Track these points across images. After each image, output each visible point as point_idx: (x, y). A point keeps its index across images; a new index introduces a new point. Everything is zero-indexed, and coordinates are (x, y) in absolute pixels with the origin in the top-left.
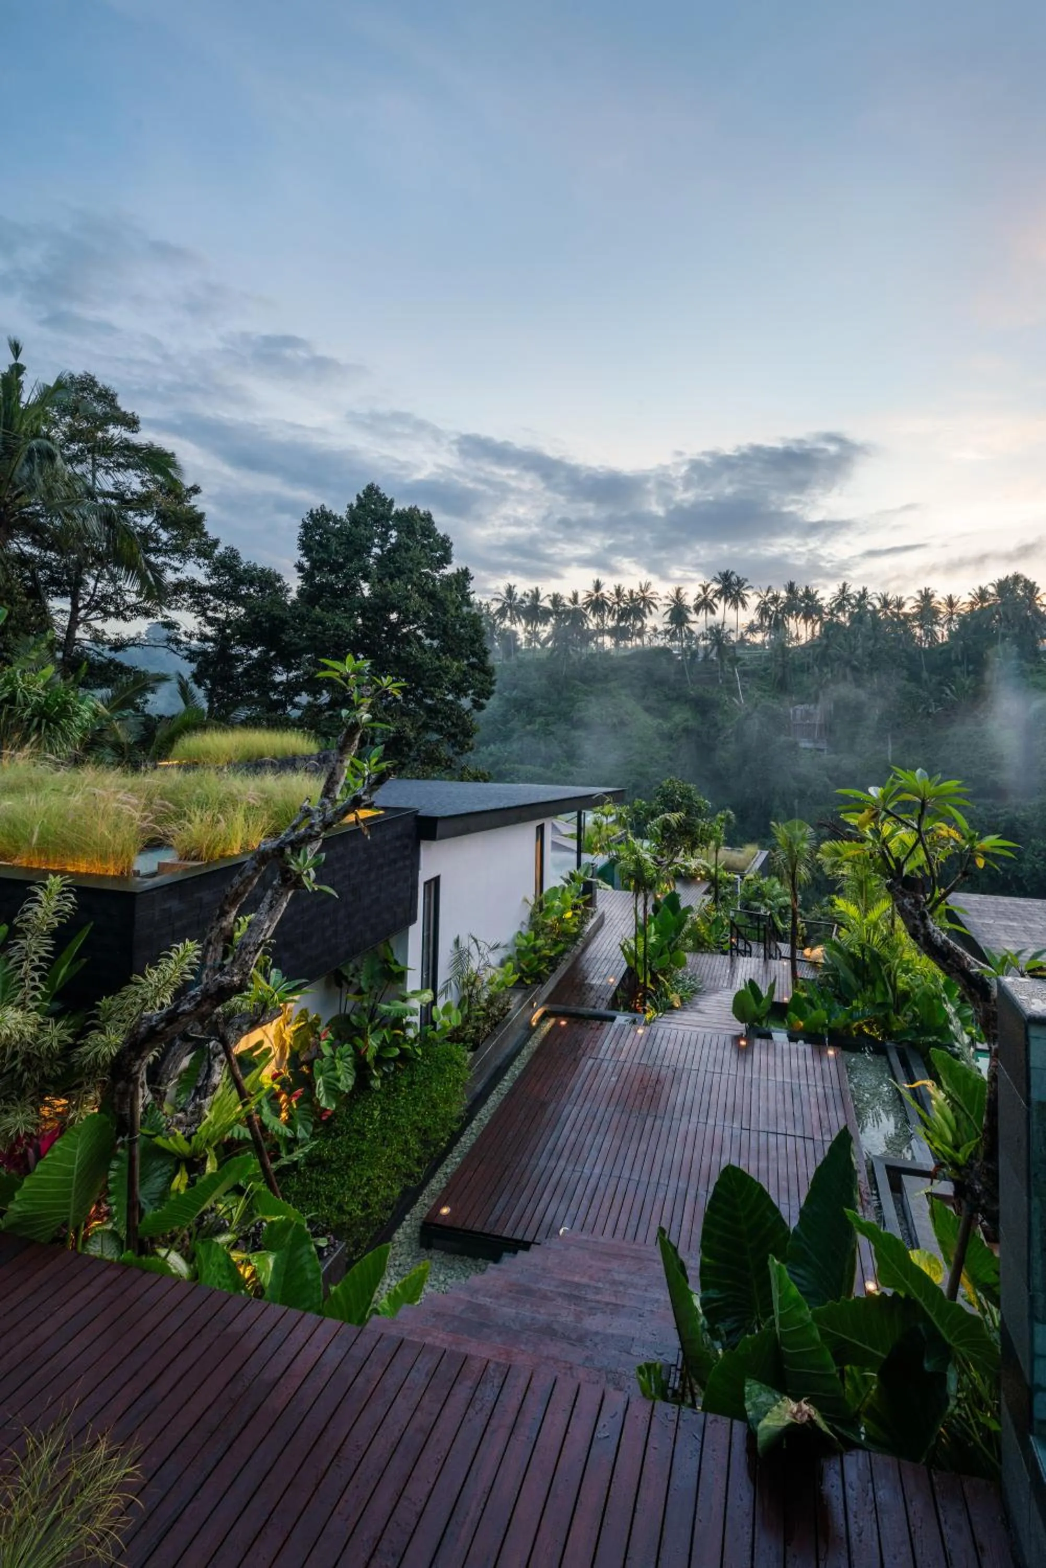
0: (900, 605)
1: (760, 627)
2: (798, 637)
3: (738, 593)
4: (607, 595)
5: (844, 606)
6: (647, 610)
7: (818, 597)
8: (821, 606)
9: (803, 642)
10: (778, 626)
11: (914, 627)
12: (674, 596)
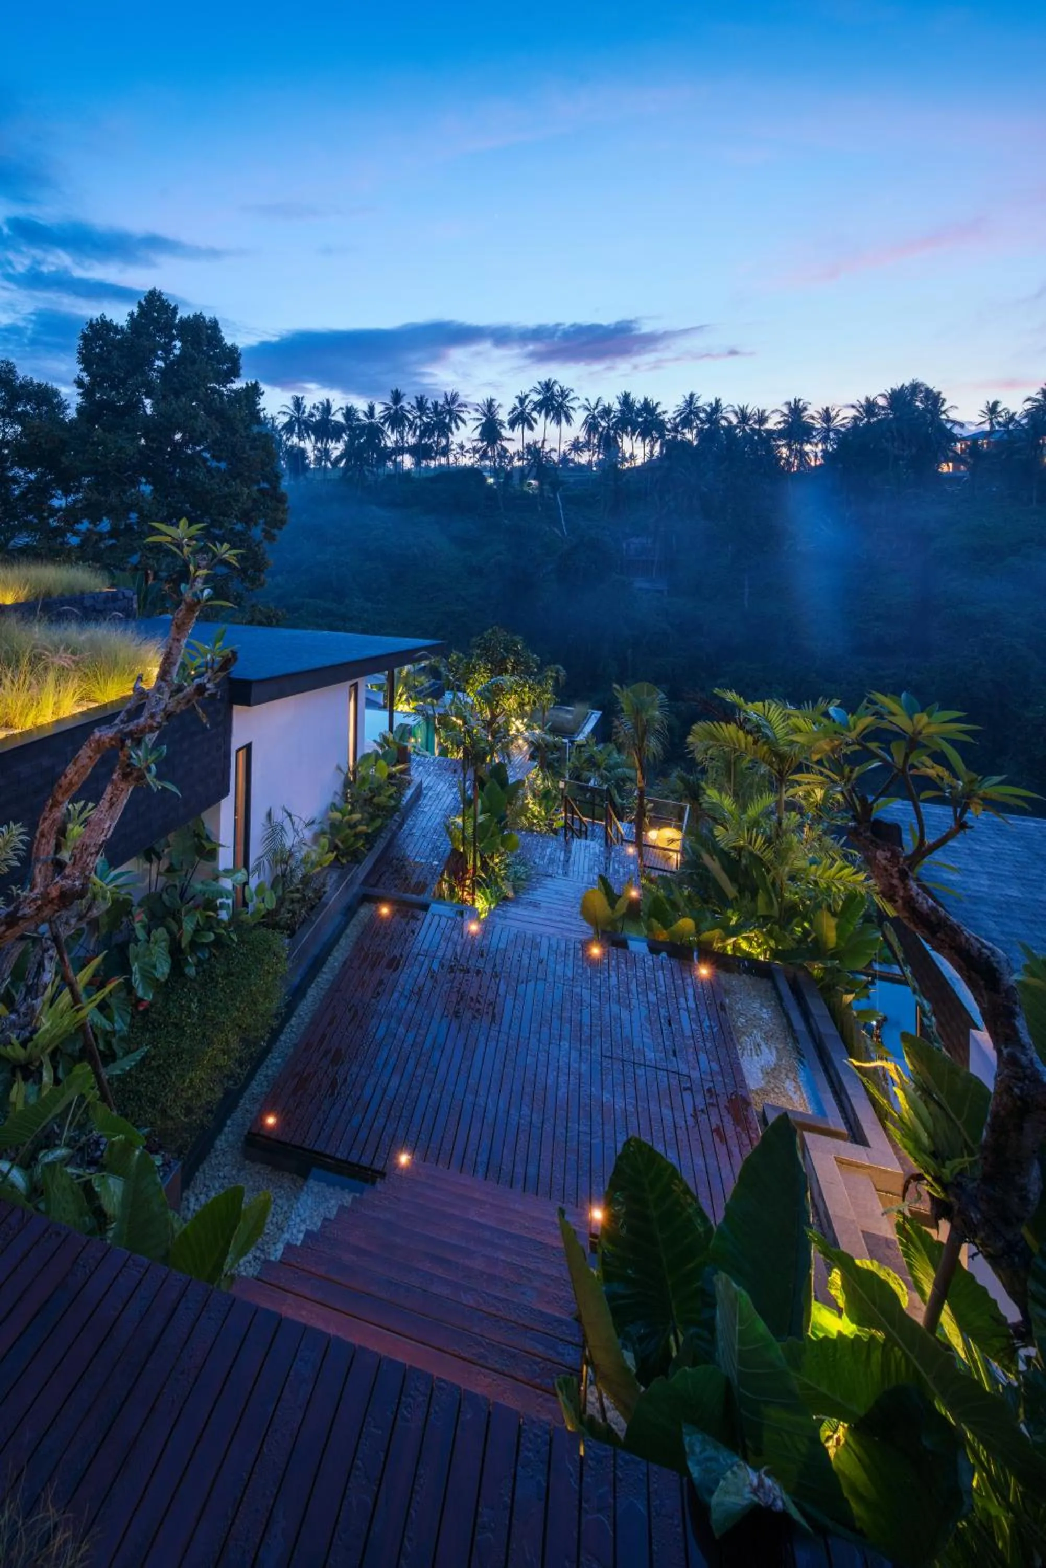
0: (762, 419)
1: (587, 444)
2: (632, 457)
3: (561, 405)
4: (408, 407)
5: (691, 422)
6: (453, 426)
7: (659, 410)
8: (662, 421)
9: (639, 462)
10: (609, 444)
11: (779, 446)
12: (485, 409)
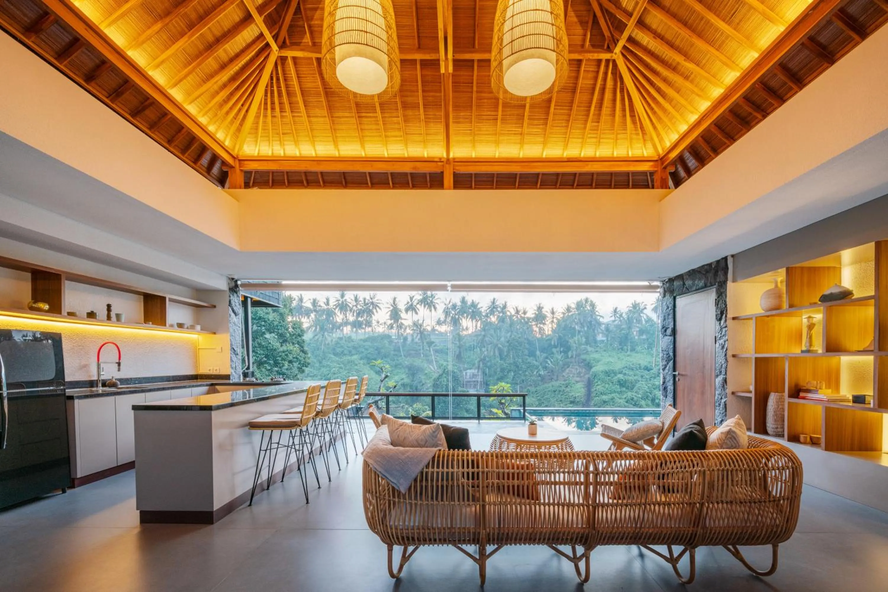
0: (525, 313)
1: (445, 322)
2: (467, 329)
3: (432, 302)
4: (349, 300)
5: (494, 312)
6: (374, 311)
7: (479, 306)
8: (481, 312)
9: (470, 331)
10: (456, 322)
11: (532, 325)
12: (392, 302)
